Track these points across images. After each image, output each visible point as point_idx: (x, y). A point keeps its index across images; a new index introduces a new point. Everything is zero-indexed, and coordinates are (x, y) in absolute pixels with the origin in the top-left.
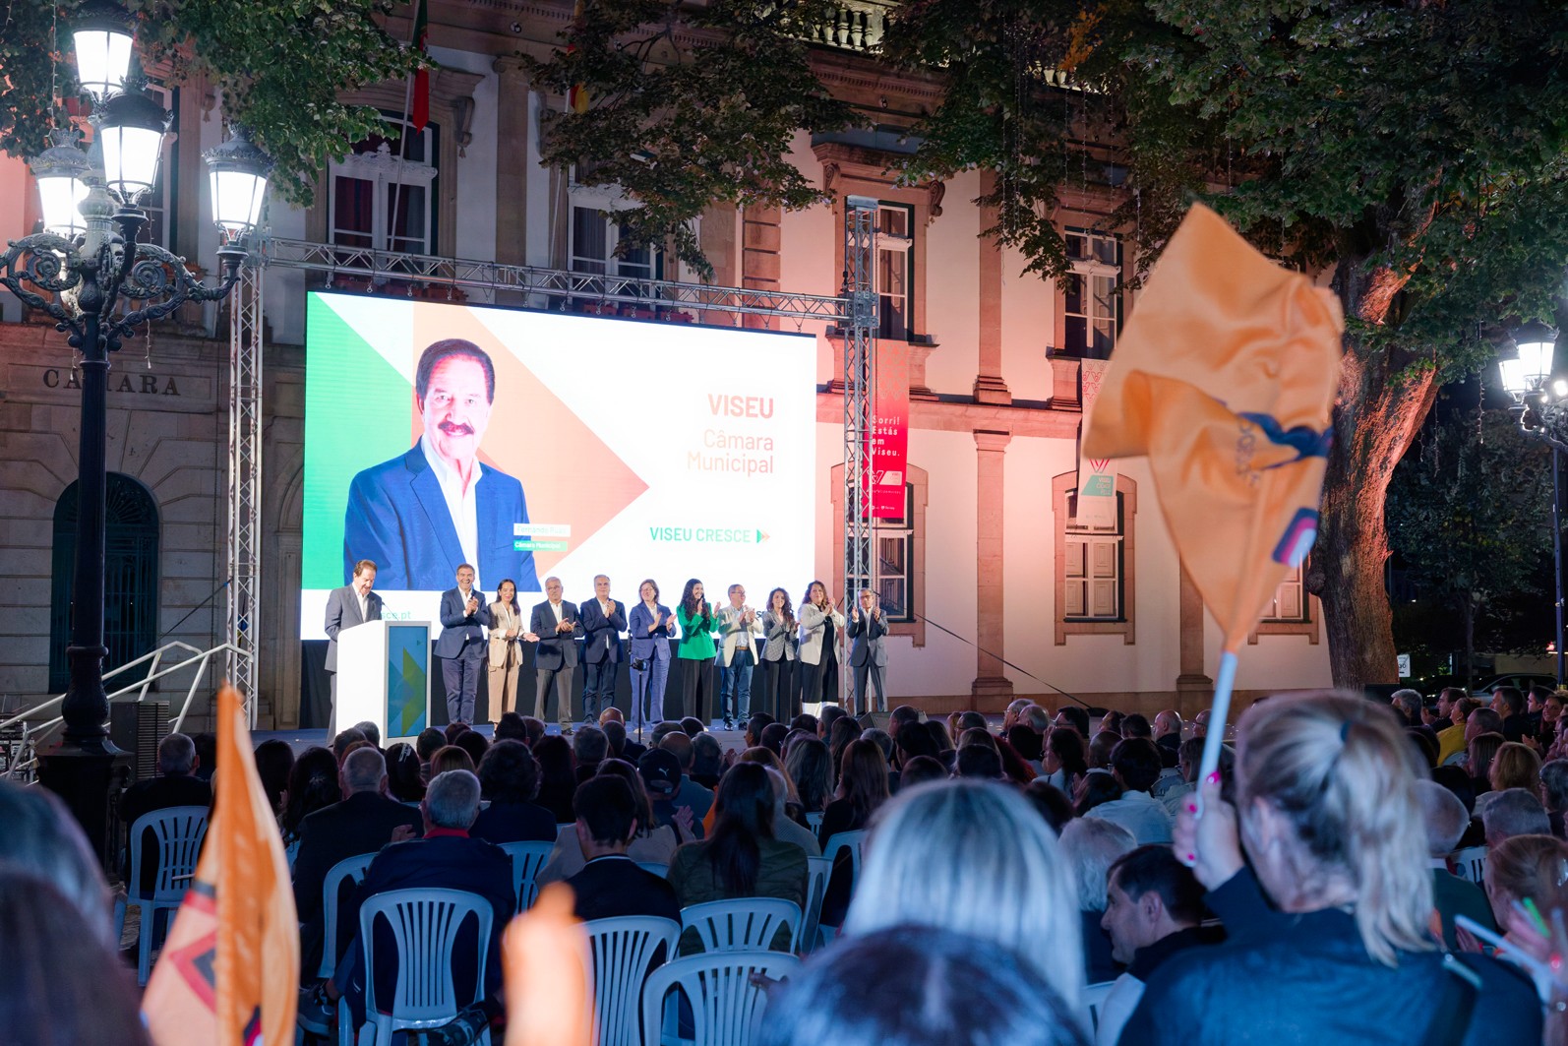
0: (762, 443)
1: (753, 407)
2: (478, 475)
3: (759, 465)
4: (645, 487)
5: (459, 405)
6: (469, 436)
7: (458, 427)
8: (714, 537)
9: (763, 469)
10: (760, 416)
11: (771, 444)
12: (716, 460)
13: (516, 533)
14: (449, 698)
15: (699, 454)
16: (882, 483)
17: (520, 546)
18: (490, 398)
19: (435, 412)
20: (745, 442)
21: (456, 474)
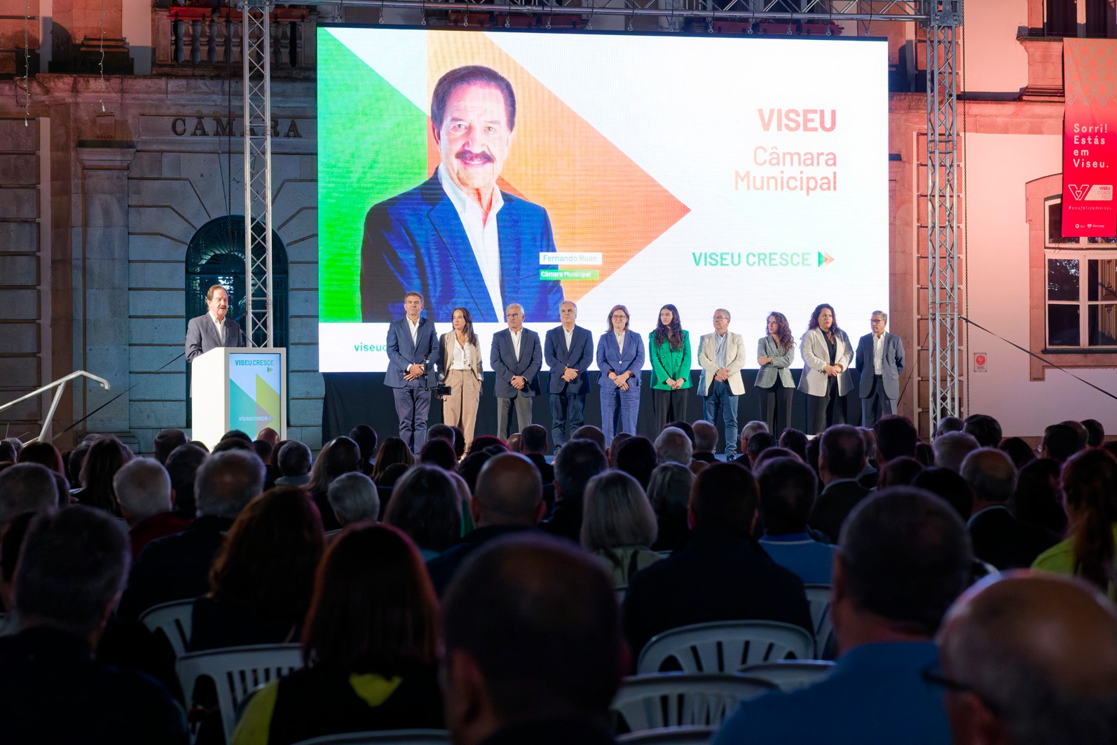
0: (823, 159)
1: (812, 120)
2: (499, 204)
3: (820, 182)
4: (686, 210)
5: (478, 134)
6: (489, 165)
7: (477, 156)
8: (767, 261)
9: (825, 186)
10: (820, 129)
11: (834, 159)
12: (769, 179)
13: (542, 262)
14: (401, 427)
15: (748, 173)
16: (1086, 199)
17: (545, 275)
18: (511, 124)
19: (451, 141)
20: (803, 158)
21: (476, 204)
